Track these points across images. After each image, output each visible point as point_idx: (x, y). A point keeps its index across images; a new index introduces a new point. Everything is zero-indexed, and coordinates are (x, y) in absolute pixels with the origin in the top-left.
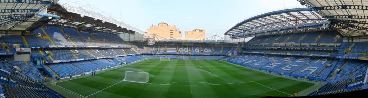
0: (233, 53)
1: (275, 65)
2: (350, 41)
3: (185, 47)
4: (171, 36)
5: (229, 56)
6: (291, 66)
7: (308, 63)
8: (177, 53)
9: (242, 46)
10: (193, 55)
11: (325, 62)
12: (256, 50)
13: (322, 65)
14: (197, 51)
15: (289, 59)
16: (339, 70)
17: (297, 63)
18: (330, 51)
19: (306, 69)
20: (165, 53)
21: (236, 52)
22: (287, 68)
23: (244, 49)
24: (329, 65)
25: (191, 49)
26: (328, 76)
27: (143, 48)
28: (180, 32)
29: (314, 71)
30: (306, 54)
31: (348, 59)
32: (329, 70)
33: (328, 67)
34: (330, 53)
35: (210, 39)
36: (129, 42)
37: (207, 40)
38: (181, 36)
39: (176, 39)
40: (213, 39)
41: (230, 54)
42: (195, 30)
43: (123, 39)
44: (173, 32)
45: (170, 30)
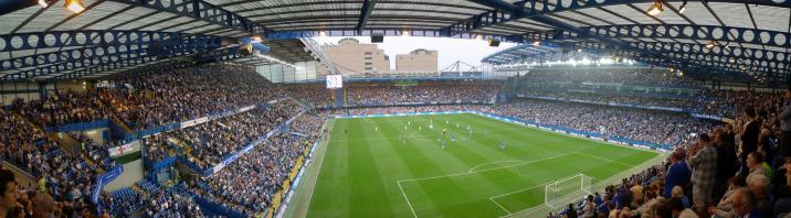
5: (490, 104)
9: (515, 84)
14: (426, 95)
21: (502, 97)
35: (449, 70)
36: (283, 85)
37: (443, 74)
38: (388, 66)
39: (379, 71)
40: (454, 70)
41: (493, 101)
42: (417, 51)
43: (269, 78)
44: (371, 59)
45: (366, 54)
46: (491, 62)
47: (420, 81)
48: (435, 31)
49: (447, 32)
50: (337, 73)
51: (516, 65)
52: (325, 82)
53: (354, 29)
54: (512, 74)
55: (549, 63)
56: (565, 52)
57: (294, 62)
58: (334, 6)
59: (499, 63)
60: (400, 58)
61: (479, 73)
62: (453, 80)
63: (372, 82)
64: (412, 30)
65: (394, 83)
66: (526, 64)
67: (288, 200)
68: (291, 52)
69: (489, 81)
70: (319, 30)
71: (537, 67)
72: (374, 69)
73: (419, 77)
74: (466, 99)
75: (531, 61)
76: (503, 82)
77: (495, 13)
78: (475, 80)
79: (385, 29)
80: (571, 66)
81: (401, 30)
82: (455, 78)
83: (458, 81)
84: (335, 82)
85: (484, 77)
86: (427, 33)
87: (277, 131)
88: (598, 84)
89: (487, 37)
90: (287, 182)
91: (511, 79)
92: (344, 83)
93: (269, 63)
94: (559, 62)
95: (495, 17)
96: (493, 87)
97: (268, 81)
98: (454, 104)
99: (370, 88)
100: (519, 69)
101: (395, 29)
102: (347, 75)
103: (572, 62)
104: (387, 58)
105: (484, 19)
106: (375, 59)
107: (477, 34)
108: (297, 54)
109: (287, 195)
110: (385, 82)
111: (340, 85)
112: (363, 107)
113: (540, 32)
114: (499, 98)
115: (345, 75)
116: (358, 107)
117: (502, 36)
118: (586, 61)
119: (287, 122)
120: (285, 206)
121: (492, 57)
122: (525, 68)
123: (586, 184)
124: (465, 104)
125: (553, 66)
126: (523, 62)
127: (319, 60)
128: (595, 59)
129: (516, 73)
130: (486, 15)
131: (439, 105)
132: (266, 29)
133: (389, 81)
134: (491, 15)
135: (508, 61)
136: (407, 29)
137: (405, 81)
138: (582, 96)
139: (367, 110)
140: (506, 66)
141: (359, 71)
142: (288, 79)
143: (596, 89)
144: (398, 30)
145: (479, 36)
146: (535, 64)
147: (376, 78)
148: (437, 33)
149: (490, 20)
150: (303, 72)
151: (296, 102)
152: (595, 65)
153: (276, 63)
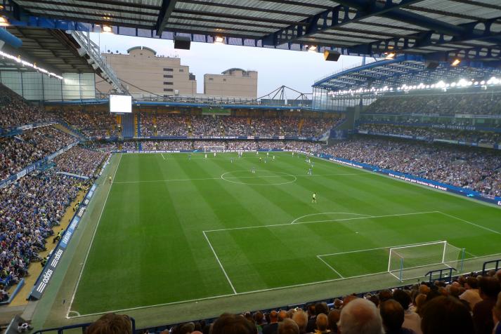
4: (167, 87)
5: (322, 142)
8: (190, 136)
10: (233, 140)
21: (338, 133)
35: (271, 97)
36: (44, 104)
37: (263, 101)
38: (194, 89)
39: (181, 94)
40: (277, 98)
41: (325, 138)
42: (231, 71)
43: (19, 93)
44: (171, 77)
45: (165, 70)
46: (325, 87)
47: (234, 110)
48: (256, 39)
49: (271, 40)
50: (125, 93)
51: (360, 90)
52: (107, 105)
53: (152, 28)
54: (353, 103)
55: (405, 88)
56: (432, 67)
57: (60, 72)
59: (335, 89)
60: (209, 78)
61: (309, 102)
62: (275, 110)
63: (172, 108)
64: (228, 36)
65: (201, 110)
66: (373, 89)
67: (54, 263)
68: (57, 56)
69: (321, 113)
70: (102, 23)
71: (388, 93)
72: (176, 91)
73: (233, 104)
74: (291, 135)
75: (381, 86)
76: (340, 113)
78: (303, 111)
79: (193, 32)
80: (439, 91)
81: (214, 35)
82: (278, 107)
83: (282, 111)
84: (121, 104)
85: (316, 107)
86: (246, 41)
87: (33, 169)
88: (481, 118)
89: (322, 48)
90: (50, 240)
91: (350, 110)
92: (134, 106)
93: (19, 69)
94: (422, 86)
95: (335, 19)
96: (327, 121)
97: (16, 95)
98: (276, 140)
99: (170, 116)
100: (362, 96)
101: (206, 34)
102: (140, 96)
103: (442, 85)
104: (192, 77)
105: (320, 21)
106: (177, 79)
107: (310, 44)
108: (66, 61)
109: (52, 256)
110: (189, 108)
111: (129, 110)
112: (159, 140)
113: (396, 38)
114: (333, 134)
115: (136, 97)
116: (154, 140)
117: (343, 47)
118: (463, 83)
119: (50, 158)
120: (49, 272)
121: (327, 80)
122: (371, 95)
123: (449, 256)
124: (291, 140)
125: (411, 92)
126: (369, 87)
127: (98, 71)
128: (479, 79)
129: (358, 102)
131: (256, 140)
132: (16, 6)
133: (195, 108)
134: (330, 14)
135: (348, 87)
136: (221, 35)
137: (216, 108)
138: (455, 134)
139: (166, 144)
140: (345, 92)
141: (155, 93)
142: (51, 96)
143: (477, 125)
144: (210, 35)
145: (313, 48)
146: (385, 89)
147: (178, 103)
148: (260, 42)
149: (329, 23)
150: (75, 87)
151: (65, 130)
152: (479, 88)
153: (31, 70)
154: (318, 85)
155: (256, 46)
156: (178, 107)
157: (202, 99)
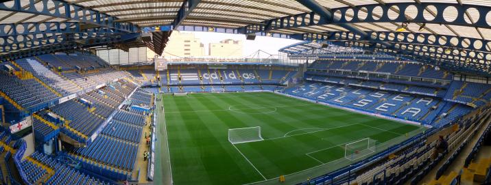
0: (291, 81)
1: (366, 104)
2: (463, 80)
3: (212, 71)
4: (187, 52)
5: (284, 86)
6: (386, 105)
7: (408, 103)
8: (202, 82)
9: (305, 70)
10: (228, 85)
11: (429, 102)
12: (329, 77)
13: (426, 106)
14: (233, 77)
15: (383, 95)
16: (445, 114)
17: (394, 102)
18: (436, 89)
19: (407, 111)
20: (180, 82)
21: (295, 80)
22: (383, 108)
23: (307, 74)
24: (435, 107)
25: (222, 74)
26: (433, 120)
27: (141, 76)
28: (202, 45)
29: (416, 113)
30: (406, 90)
31: (457, 103)
32: (434, 114)
33: (433, 109)
34: (436, 92)
35: (252, 57)
36: (119, 66)
37: (247, 60)
38: (203, 52)
39: (195, 56)
40: (256, 57)
41: (286, 83)
44: (189, 45)
45: (185, 41)
46: (286, 52)
47: (229, 65)
54: (302, 62)
58: (141, 5)
59: (293, 53)
60: (212, 46)
61: (276, 61)
62: (255, 65)
65: (208, 66)
69: (284, 67)
72: (192, 54)
73: (228, 62)
76: (296, 68)
77: (312, 15)
78: (273, 66)
82: (256, 63)
83: (259, 66)
91: (301, 66)
92: (168, 65)
106: (192, 47)
110: (201, 65)
116: (179, 85)
129: (305, 61)
130: (303, 16)
131: (243, 85)
133: (205, 65)
134: (307, 16)
141: (179, 56)
154: (282, 50)
155: (234, 33)
156: (194, 65)
157: (208, 59)
